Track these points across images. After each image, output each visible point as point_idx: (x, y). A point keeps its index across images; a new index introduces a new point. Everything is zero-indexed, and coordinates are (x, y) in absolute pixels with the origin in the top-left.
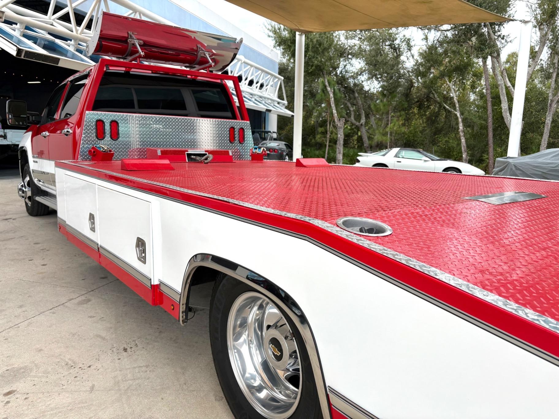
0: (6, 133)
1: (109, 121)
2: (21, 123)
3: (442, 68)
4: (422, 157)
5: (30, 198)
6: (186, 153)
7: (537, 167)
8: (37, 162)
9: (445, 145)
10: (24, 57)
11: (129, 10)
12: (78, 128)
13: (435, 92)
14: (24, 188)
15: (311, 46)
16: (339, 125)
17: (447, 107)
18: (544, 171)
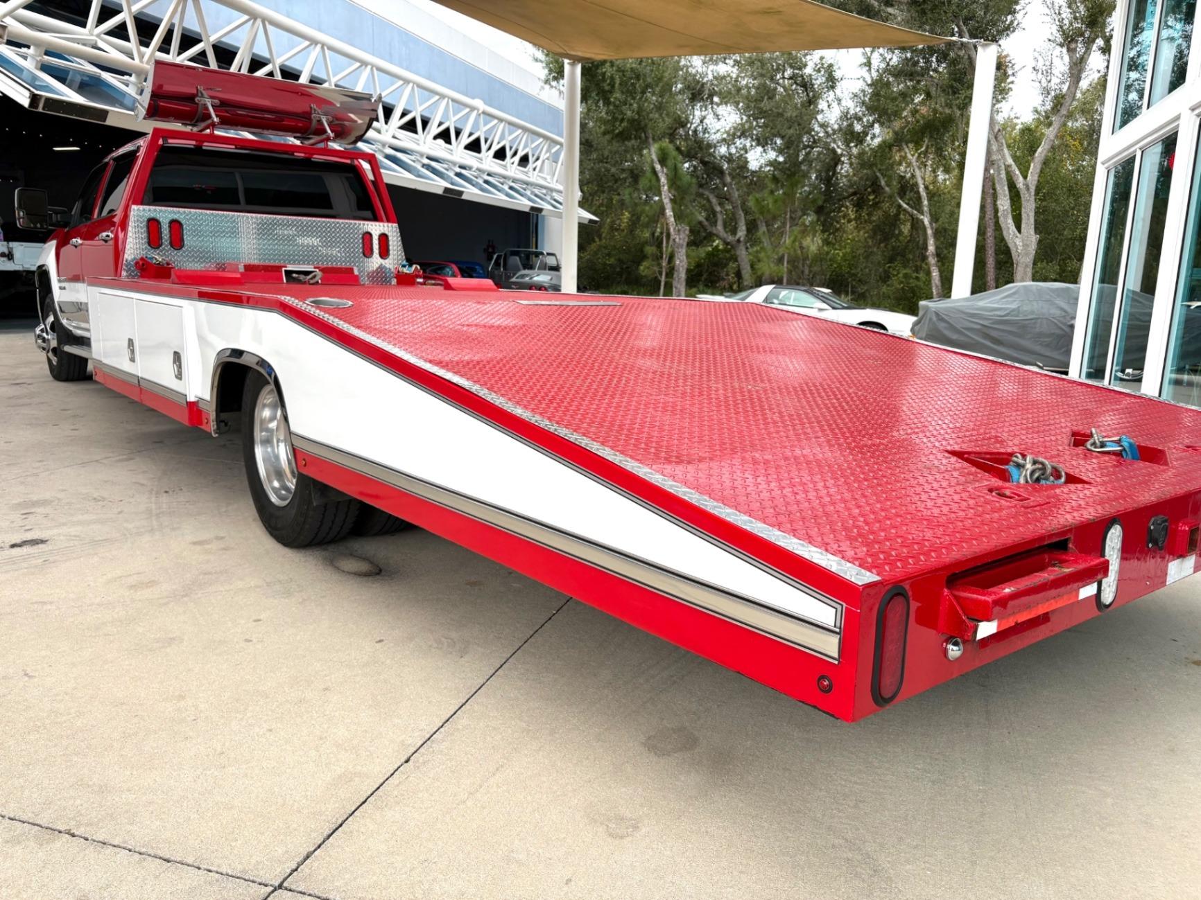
0: (12, 248)
1: (167, 221)
2: (39, 225)
3: (897, 125)
4: (813, 303)
5: (54, 350)
6: (283, 269)
7: (973, 315)
8: (64, 288)
9: (902, 282)
10: (43, 109)
11: (241, 14)
12: (122, 231)
13: (882, 174)
14: (45, 335)
15: (618, 82)
16: (677, 240)
17: (905, 206)
18: (985, 323)
